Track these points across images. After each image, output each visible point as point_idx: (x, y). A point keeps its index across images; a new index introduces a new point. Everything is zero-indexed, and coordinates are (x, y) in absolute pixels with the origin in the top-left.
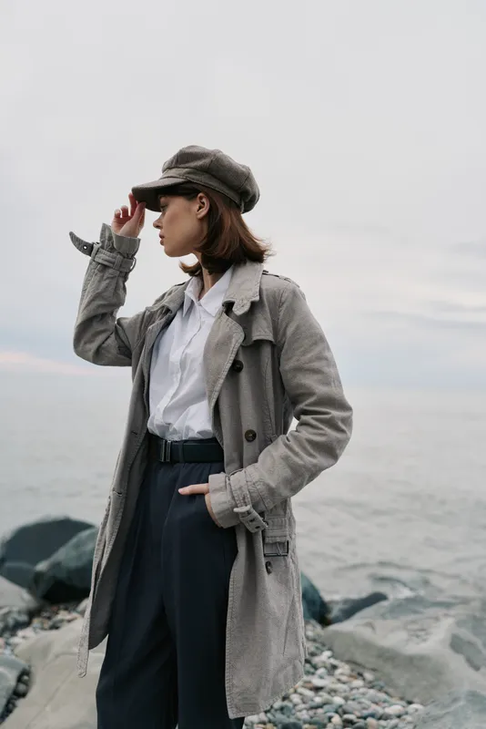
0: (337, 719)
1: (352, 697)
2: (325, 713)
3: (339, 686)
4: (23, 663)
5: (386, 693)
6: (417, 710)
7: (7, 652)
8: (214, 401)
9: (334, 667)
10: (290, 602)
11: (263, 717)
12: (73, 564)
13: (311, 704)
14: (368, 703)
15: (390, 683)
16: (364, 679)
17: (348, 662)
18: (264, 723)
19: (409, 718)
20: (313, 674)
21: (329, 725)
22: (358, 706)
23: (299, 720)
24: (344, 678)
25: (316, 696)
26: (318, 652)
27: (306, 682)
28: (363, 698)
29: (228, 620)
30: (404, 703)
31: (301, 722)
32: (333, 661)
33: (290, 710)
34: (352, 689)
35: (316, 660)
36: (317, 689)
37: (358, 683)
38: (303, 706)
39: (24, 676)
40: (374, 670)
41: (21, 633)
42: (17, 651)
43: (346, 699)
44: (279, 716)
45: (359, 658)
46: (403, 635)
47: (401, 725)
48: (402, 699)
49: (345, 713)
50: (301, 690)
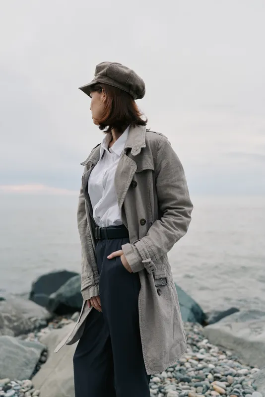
0: (210, 376)
1: (219, 364)
2: (204, 373)
3: (212, 358)
4: (44, 346)
5: (239, 362)
6: (256, 372)
7: (36, 340)
8: (122, 204)
9: (210, 348)
10: (173, 310)
11: (169, 374)
12: (69, 295)
13: (196, 367)
14: (229, 367)
15: (241, 357)
16: (226, 355)
17: (218, 345)
18: (170, 378)
19: (251, 376)
20: (198, 352)
21: (206, 379)
22: (222, 369)
23: (189, 376)
24: (215, 354)
25: (199, 363)
26: (200, 340)
27: (193, 356)
28: (226, 364)
29: (140, 322)
30: (249, 368)
31: (191, 378)
33: (184, 371)
34: (219, 360)
35: (199, 344)
36: (200, 360)
37: (223, 356)
38: (191, 369)
39: (44, 353)
40: (232, 350)
41: (43, 330)
42: (41, 340)
43: (216, 365)
44: (179, 374)
45: (224, 343)
46: (248, 331)
47: (246, 380)
48: (248, 365)
49: (215, 373)
50: (190, 361)
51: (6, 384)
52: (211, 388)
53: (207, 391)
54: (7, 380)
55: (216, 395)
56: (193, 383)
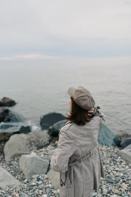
3: (122, 169)
9: (121, 162)
13: (115, 175)
14: (129, 174)
16: (129, 166)
17: (126, 160)
18: (104, 180)
21: (119, 182)
22: (127, 176)
24: (124, 166)
25: (117, 173)
26: (117, 157)
32: (121, 160)
33: (110, 177)
34: (126, 170)
35: (117, 160)
36: (117, 171)
37: (127, 167)
38: (113, 176)
41: (48, 147)
43: (124, 174)
44: (108, 179)
45: (128, 159)
49: (124, 179)
50: (113, 171)
51: (38, 177)
52: (121, 187)
53: (119, 188)
54: (38, 175)
55: (124, 191)
56: (114, 183)
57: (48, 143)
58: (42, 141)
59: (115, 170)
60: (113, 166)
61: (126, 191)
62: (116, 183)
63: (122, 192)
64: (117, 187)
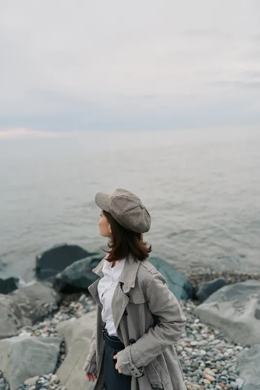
1: (209, 349)
2: (198, 360)
5: (225, 340)
9: (201, 328)
13: (191, 356)
14: (217, 350)
15: (226, 334)
16: (214, 334)
17: (208, 324)
21: (200, 368)
22: (212, 354)
23: (186, 366)
24: (205, 335)
25: (193, 350)
26: (193, 321)
27: (188, 342)
28: (214, 347)
32: (200, 325)
34: (209, 342)
35: (192, 326)
36: (193, 347)
37: (212, 337)
38: (187, 358)
40: (219, 328)
43: (207, 350)
45: (212, 322)
48: (232, 344)
49: (207, 360)
50: (186, 349)
51: (37, 382)
52: (203, 376)
53: (200, 379)
54: (36, 378)
55: (208, 383)
56: (189, 372)
57: (56, 307)
58: (43, 305)
59: (189, 345)
60: (186, 339)
61: (212, 382)
62: (193, 371)
63: (206, 386)
64: (195, 378)
